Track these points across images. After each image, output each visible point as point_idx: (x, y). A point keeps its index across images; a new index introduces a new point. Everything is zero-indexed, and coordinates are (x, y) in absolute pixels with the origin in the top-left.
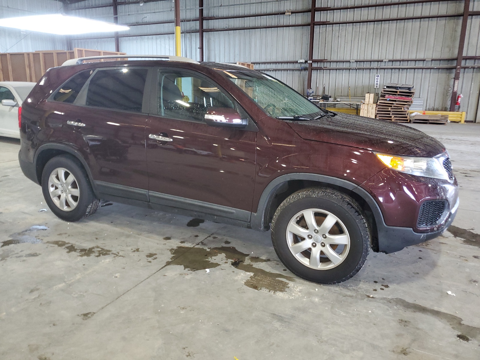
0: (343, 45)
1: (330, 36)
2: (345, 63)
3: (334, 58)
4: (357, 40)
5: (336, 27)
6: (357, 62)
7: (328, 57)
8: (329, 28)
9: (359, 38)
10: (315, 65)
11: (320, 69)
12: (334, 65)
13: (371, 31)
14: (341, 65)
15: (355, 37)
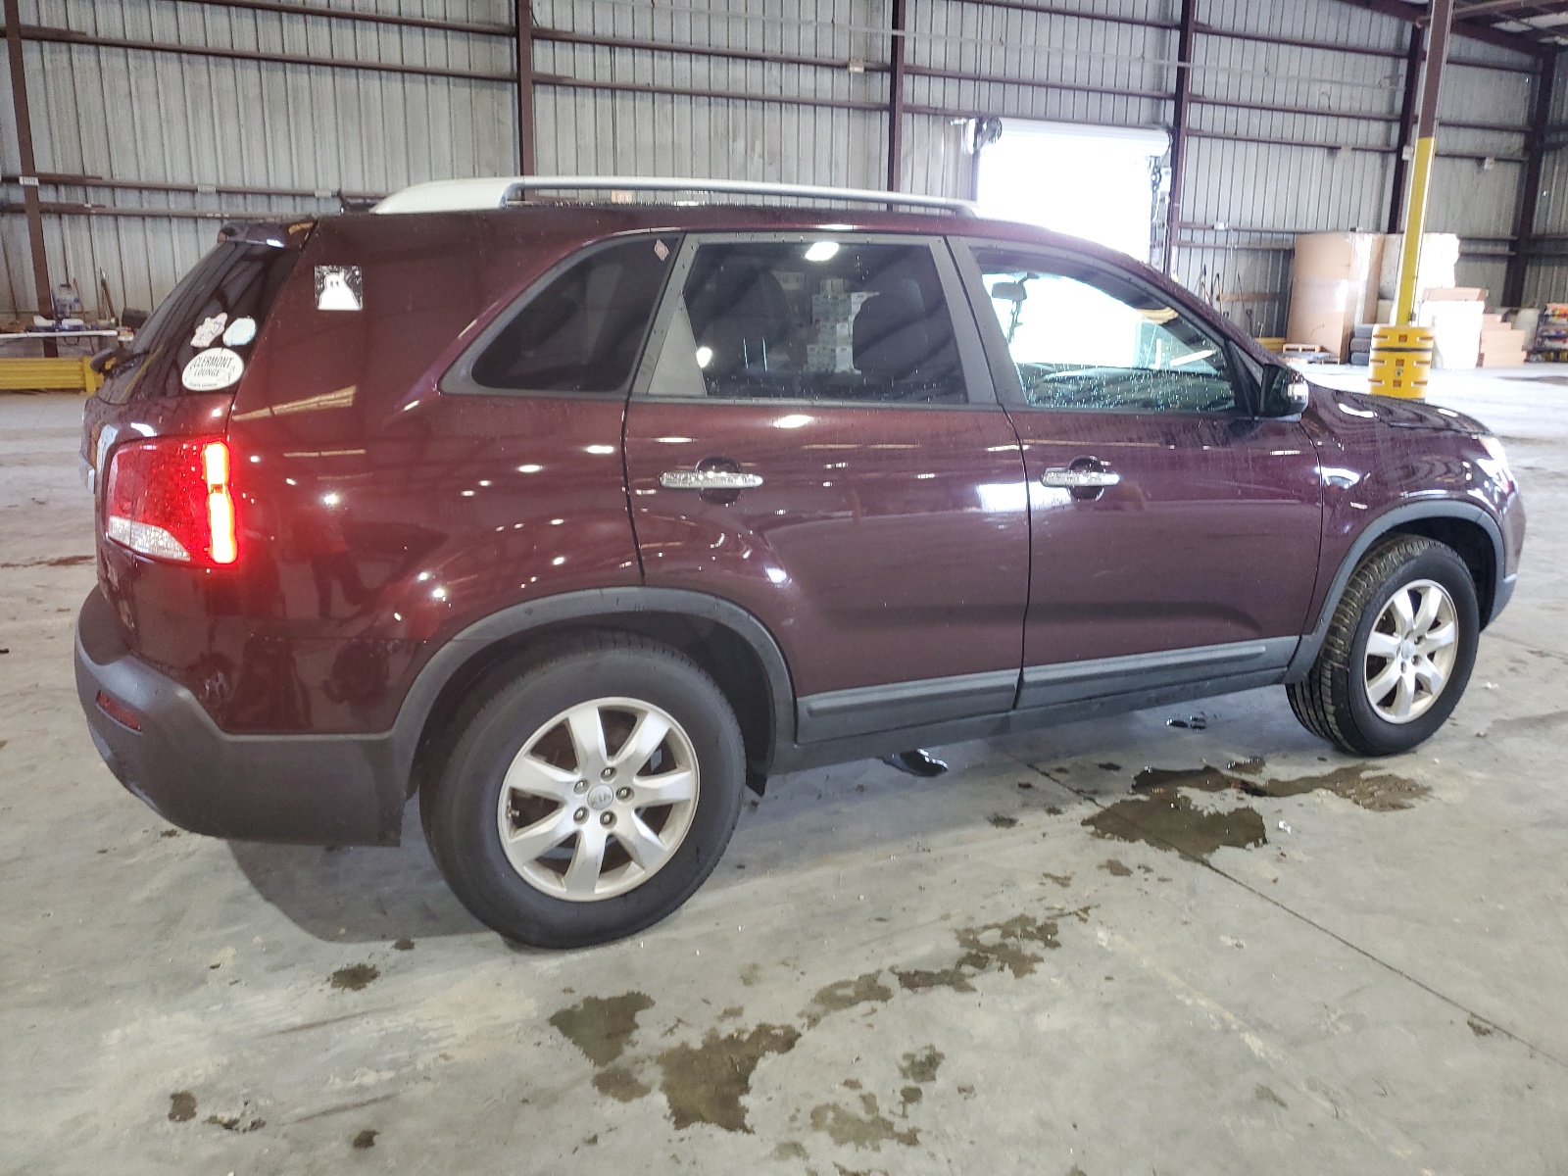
0: (152, 127)
1: (94, 88)
2: (172, 196)
3: (126, 173)
4: (204, 115)
5: (113, 59)
6: (219, 192)
7: (97, 167)
8: (84, 57)
9: (212, 111)
10: (47, 196)
11: (76, 211)
12: (129, 201)
13: (253, 92)
14: (158, 203)
15: (195, 103)
